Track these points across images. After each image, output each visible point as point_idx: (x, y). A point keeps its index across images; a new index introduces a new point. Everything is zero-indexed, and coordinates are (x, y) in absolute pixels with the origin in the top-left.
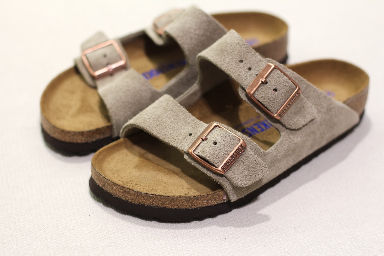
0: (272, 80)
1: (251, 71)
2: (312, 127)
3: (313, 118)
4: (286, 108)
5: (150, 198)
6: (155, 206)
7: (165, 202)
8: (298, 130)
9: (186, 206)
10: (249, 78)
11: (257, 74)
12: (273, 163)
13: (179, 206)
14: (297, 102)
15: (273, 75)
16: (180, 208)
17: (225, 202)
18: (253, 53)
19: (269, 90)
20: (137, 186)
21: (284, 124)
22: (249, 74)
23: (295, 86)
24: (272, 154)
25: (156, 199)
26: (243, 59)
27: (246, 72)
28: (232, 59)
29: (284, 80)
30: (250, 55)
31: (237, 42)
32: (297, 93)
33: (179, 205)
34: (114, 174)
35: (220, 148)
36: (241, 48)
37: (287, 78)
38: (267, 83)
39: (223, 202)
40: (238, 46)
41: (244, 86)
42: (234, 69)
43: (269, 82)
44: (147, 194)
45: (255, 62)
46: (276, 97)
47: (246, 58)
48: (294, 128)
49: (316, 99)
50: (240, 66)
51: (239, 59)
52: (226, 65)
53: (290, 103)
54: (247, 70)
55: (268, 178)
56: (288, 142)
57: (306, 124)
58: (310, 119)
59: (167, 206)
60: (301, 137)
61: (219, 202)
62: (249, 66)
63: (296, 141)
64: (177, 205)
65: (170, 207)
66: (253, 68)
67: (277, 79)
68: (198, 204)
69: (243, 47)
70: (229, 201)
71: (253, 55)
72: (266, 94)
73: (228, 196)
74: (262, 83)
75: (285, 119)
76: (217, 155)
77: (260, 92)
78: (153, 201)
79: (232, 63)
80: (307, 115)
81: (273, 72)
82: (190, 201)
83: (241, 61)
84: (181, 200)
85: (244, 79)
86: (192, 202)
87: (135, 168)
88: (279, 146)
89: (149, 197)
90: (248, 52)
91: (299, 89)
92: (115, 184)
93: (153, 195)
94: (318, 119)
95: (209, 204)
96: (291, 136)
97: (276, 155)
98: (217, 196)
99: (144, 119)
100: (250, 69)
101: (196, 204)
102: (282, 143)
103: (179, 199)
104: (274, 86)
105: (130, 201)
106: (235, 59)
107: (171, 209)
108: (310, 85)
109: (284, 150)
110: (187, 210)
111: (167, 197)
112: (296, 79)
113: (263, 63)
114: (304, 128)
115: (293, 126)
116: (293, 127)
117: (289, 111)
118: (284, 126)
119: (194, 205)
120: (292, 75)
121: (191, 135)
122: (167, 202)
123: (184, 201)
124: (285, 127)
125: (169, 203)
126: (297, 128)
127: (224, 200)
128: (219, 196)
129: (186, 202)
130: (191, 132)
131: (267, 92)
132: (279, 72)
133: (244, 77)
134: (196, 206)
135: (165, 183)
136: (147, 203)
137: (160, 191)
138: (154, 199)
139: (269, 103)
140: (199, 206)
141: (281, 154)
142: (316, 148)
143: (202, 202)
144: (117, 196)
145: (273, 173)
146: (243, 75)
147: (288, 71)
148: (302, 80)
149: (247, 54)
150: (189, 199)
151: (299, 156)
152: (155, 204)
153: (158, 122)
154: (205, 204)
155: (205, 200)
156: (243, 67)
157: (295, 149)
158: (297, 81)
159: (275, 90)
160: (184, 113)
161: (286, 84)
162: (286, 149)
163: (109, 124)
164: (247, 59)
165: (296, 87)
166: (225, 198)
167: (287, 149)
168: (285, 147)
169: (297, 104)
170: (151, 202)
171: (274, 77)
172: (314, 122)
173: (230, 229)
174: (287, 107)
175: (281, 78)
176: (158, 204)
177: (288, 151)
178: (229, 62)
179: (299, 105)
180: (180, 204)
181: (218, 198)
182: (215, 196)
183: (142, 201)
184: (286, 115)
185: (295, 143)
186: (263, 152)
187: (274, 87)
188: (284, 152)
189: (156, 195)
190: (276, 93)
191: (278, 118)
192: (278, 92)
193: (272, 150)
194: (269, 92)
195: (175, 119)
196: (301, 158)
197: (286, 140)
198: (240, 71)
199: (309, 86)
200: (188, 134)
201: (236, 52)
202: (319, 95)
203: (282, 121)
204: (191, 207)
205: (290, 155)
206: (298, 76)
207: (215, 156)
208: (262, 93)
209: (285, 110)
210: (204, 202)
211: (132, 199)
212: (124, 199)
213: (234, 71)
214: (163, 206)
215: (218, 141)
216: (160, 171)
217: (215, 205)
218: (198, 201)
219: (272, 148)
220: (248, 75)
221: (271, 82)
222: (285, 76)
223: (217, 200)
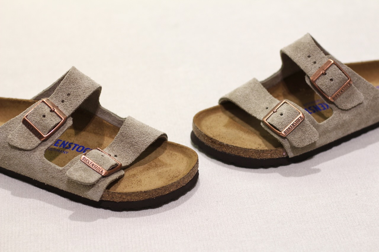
0: (330, 73)
1: (316, 64)
2: (360, 110)
3: (361, 102)
4: (339, 94)
5: (230, 148)
6: (233, 154)
7: (240, 152)
8: (348, 110)
9: (255, 156)
10: (313, 69)
11: (319, 67)
12: (325, 133)
13: (250, 156)
14: (348, 90)
15: (331, 68)
16: (251, 158)
17: (284, 157)
18: (319, 51)
19: (327, 80)
20: (222, 139)
21: (337, 105)
22: (314, 66)
23: (347, 78)
24: (324, 126)
25: (234, 149)
26: (310, 55)
27: (312, 65)
28: (303, 54)
29: (339, 73)
30: (316, 53)
31: (308, 42)
32: (349, 83)
33: (250, 155)
35: (284, 118)
36: (310, 46)
37: (341, 72)
38: (326, 74)
39: (283, 156)
40: (308, 45)
41: (309, 75)
42: (303, 62)
43: (327, 74)
44: (227, 145)
45: (320, 58)
46: (331, 85)
47: (313, 54)
48: (345, 109)
49: (365, 89)
50: (308, 60)
51: (308, 55)
52: (297, 59)
53: (343, 91)
54: (312, 64)
55: (320, 143)
56: (338, 118)
57: (355, 107)
58: (358, 103)
59: (242, 155)
60: (349, 116)
61: (280, 156)
62: (314, 60)
63: (344, 118)
64: (249, 155)
65: (244, 156)
66: (317, 62)
67: (334, 72)
68: (264, 156)
69: (311, 46)
70: (288, 157)
71: (318, 52)
72: (325, 82)
73: (287, 153)
74: (322, 74)
75: (338, 102)
76: (282, 123)
77: (320, 80)
78: (232, 150)
79: (302, 58)
80: (356, 100)
81: (332, 66)
82: (258, 153)
83: (309, 57)
84: (252, 152)
85: (309, 70)
86: (259, 154)
88: (330, 120)
89: (229, 147)
90: (315, 50)
91: (351, 80)
92: (207, 136)
93: (232, 146)
94: (365, 103)
95: (272, 157)
96: (341, 114)
97: (327, 127)
98: (278, 152)
100: (315, 63)
101: (262, 156)
102: (333, 119)
103: (250, 151)
104: (331, 77)
105: (216, 149)
106: (304, 55)
107: (244, 157)
108: (361, 78)
109: (334, 124)
110: (256, 159)
111: (241, 149)
112: (350, 73)
113: (325, 59)
114: (352, 110)
115: (344, 107)
116: (344, 108)
117: (342, 96)
118: (337, 106)
119: (261, 156)
120: (346, 70)
121: (267, 108)
122: (241, 152)
123: (253, 152)
124: (338, 107)
125: (243, 153)
126: (347, 109)
127: (284, 155)
128: (280, 152)
129: (255, 153)
131: (325, 81)
132: (336, 66)
133: (310, 68)
134: (262, 157)
135: (243, 139)
136: (228, 151)
137: (238, 144)
138: (233, 149)
139: (326, 89)
140: (264, 158)
141: (331, 127)
142: (363, 126)
143: (267, 155)
144: (207, 145)
145: (324, 140)
146: (309, 67)
147: (344, 66)
148: (355, 74)
149: (314, 51)
150: (257, 151)
151: (348, 130)
152: (233, 153)
154: (269, 156)
155: (269, 154)
156: (310, 61)
157: (343, 124)
158: (350, 75)
159: (331, 80)
161: (340, 76)
162: (335, 124)
164: (313, 56)
165: (348, 79)
166: (284, 154)
167: (337, 124)
168: (335, 122)
169: (349, 91)
170: (230, 151)
171: (332, 70)
172: (361, 105)
174: (340, 93)
175: (336, 71)
176: (235, 153)
177: (337, 126)
178: (300, 56)
179: (350, 93)
180: (250, 154)
181: (279, 153)
182: (277, 152)
183: (224, 150)
184: (339, 99)
185: (344, 120)
186: (317, 124)
187: (331, 78)
188: (334, 125)
189: (234, 146)
190: (332, 82)
191: (332, 100)
192: (333, 81)
193: (324, 123)
194: (326, 81)
196: (349, 132)
197: (337, 117)
198: (307, 63)
199: (360, 79)
200: (265, 108)
201: (306, 50)
202: (367, 86)
203: (335, 102)
204: (259, 158)
205: (339, 129)
206: (351, 71)
207: (280, 124)
208: (321, 81)
209: (338, 95)
210: (268, 155)
211: (217, 148)
212: (212, 147)
213: (303, 64)
214: (238, 155)
215: (284, 113)
217: (277, 158)
218: (264, 154)
219: (325, 122)
220: (313, 67)
221: (329, 74)
222: (340, 70)
223: (278, 154)
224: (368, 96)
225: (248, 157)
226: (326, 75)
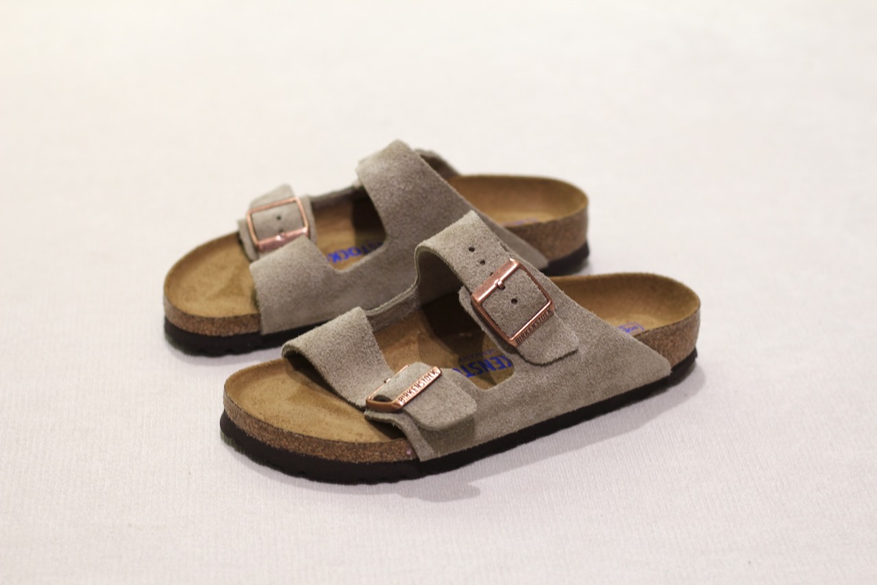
0: (513, 285)
1: (484, 266)
2: (570, 364)
3: (573, 350)
4: (528, 331)
5: (296, 440)
6: (302, 454)
7: (317, 448)
8: (545, 365)
9: (348, 457)
10: (478, 275)
11: (491, 271)
12: (495, 410)
13: (337, 456)
14: (546, 323)
15: (516, 277)
16: (340, 461)
17: (410, 461)
18: (492, 240)
19: (505, 300)
20: (283, 423)
21: (522, 354)
22: (480, 269)
23: (545, 299)
24: (494, 396)
25: (304, 442)
26: (475, 246)
27: (477, 265)
28: (459, 244)
29: (531, 288)
30: (487, 243)
32: (548, 310)
33: (337, 454)
34: (255, 403)
37: (536, 286)
38: (504, 288)
39: (406, 458)
40: (472, 229)
42: (459, 259)
43: (507, 287)
44: (290, 434)
45: (493, 255)
46: (513, 312)
47: (480, 245)
48: (538, 362)
49: (579, 323)
50: (469, 255)
51: (470, 246)
53: (536, 325)
54: (478, 263)
55: (486, 433)
56: (524, 381)
57: (561, 359)
58: (567, 352)
59: (320, 454)
60: (547, 377)
61: (401, 458)
62: (482, 258)
63: (538, 382)
64: (335, 455)
65: (324, 457)
66: (488, 262)
67: (521, 285)
68: (366, 455)
69: (478, 230)
70: (418, 459)
71: (492, 242)
72: (500, 304)
73: (414, 450)
74: (498, 287)
75: (525, 348)
77: (492, 300)
78: (300, 444)
79: (458, 249)
80: (562, 344)
81: (516, 273)
82: (354, 450)
83: (472, 249)
84: (340, 447)
85: (470, 276)
86: (357, 453)
87: (289, 399)
88: (507, 385)
89: (294, 437)
90: (485, 238)
91: (551, 303)
92: (249, 416)
93: (300, 435)
94: (583, 352)
95: (384, 459)
96: (531, 373)
97: (501, 399)
98: (396, 448)
100: (483, 262)
101: (362, 456)
102: (514, 382)
103: (337, 445)
104: (514, 294)
105: (268, 443)
106: (463, 244)
107: (325, 460)
108: (569, 301)
109: (515, 393)
110: (349, 464)
111: (319, 441)
112: (549, 288)
113: (505, 258)
114: (555, 364)
115: (536, 357)
116: (536, 360)
117: (533, 336)
118: (522, 357)
119: (360, 457)
120: (543, 282)
122: (320, 449)
123: (344, 448)
124: (524, 359)
125: (323, 450)
126: (542, 363)
127: (409, 456)
128: (401, 448)
129: (348, 450)
131: (501, 302)
132: (525, 274)
133: (472, 272)
134: (363, 459)
135: (327, 424)
136: (292, 447)
137: (315, 432)
138: (301, 442)
139: (502, 319)
140: (368, 460)
141: (509, 398)
142: (582, 403)
143: (373, 455)
144: (251, 435)
145: (496, 427)
146: (471, 269)
147: (538, 275)
148: (557, 292)
149: (484, 240)
150: (351, 446)
151: (547, 409)
152: (303, 450)
154: (376, 457)
155: (377, 451)
156: (474, 257)
157: (536, 394)
158: (549, 292)
159: (514, 301)
161: (534, 294)
162: (519, 392)
164: (481, 248)
165: (548, 302)
166: (409, 453)
167: (521, 393)
168: (517, 389)
169: (547, 326)
170: (296, 446)
171: (516, 281)
172: (574, 357)
174: (530, 330)
175: (526, 284)
176: (307, 450)
177: (523, 396)
178: (454, 247)
179: (549, 328)
180: (338, 452)
181: (399, 451)
182: (393, 448)
183: (284, 443)
184: (527, 341)
185: (537, 385)
186: (477, 391)
187: (514, 297)
188: (516, 395)
189: (303, 436)
190: (515, 306)
191: (514, 344)
192: (518, 304)
193: (494, 390)
194: (503, 303)
196: (552, 414)
197: (522, 379)
198: (468, 262)
199: (567, 302)
201: (466, 235)
202: (584, 317)
203: (520, 349)
204: (356, 460)
205: (527, 404)
206: (552, 285)
208: (494, 302)
209: (526, 333)
210: (375, 453)
211: (270, 441)
212: (260, 439)
214: (314, 454)
217: (395, 463)
218: (365, 452)
219: (496, 387)
220: (478, 271)
221: (510, 288)
222: (533, 282)
223: (397, 453)
224: (587, 337)
225: (333, 458)
226: (505, 290)
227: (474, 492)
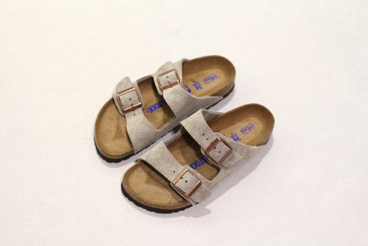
4: (224, 159)
9: (170, 209)
11: (211, 142)
15: (219, 144)
19: (216, 152)
23: (230, 149)
24: (215, 182)
27: (205, 141)
28: (199, 133)
29: (225, 147)
30: (208, 132)
31: (202, 123)
32: (231, 152)
35: (189, 185)
36: (204, 127)
40: (202, 126)
41: (203, 148)
42: (199, 139)
45: (211, 136)
46: (219, 155)
47: (205, 132)
50: (202, 137)
51: (203, 134)
52: (195, 136)
53: (227, 157)
62: (207, 137)
63: (228, 172)
66: (209, 139)
67: (221, 147)
71: (210, 131)
72: (215, 154)
74: (213, 148)
75: (223, 164)
76: (187, 189)
77: (212, 152)
79: (199, 135)
80: (236, 160)
81: (219, 142)
83: (203, 135)
85: (204, 145)
88: (219, 177)
90: (207, 130)
91: (232, 150)
96: (226, 171)
97: (217, 182)
99: (151, 159)
100: (208, 139)
101: (174, 208)
102: (221, 175)
104: (219, 150)
109: (221, 179)
113: (215, 136)
117: (226, 160)
121: (174, 172)
123: (169, 207)
124: (224, 167)
130: (175, 171)
132: (223, 143)
137: (157, 199)
141: (220, 181)
153: (158, 162)
155: (179, 207)
156: (204, 138)
160: (172, 158)
161: (225, 149)
163: (132, 150)
164: (206, 134)
166: (189, 205)
168: (222, 177)
173: (191, 218)
175: (223, 146)
178: (197, 134)
181: (186, 205)
182: (184, 205)
184: (224, 161)
186: (210, 183)
189: (155, 205)
191: (220, 164)
192: (221, 153)
193: (215, 180)
195: (167, 161)
197: (223, 173)
198: (202, 140)
200: (173, 171)
201: (201, 129)
207: (186, 189)
213: (199, 140)
215: (188, 181)
216: (158, 186)
220: (206, 143)
221: (218, 148)
222: (225, 145)
224: (243, 153)
226: (216, 149)
227: (209, 212)
